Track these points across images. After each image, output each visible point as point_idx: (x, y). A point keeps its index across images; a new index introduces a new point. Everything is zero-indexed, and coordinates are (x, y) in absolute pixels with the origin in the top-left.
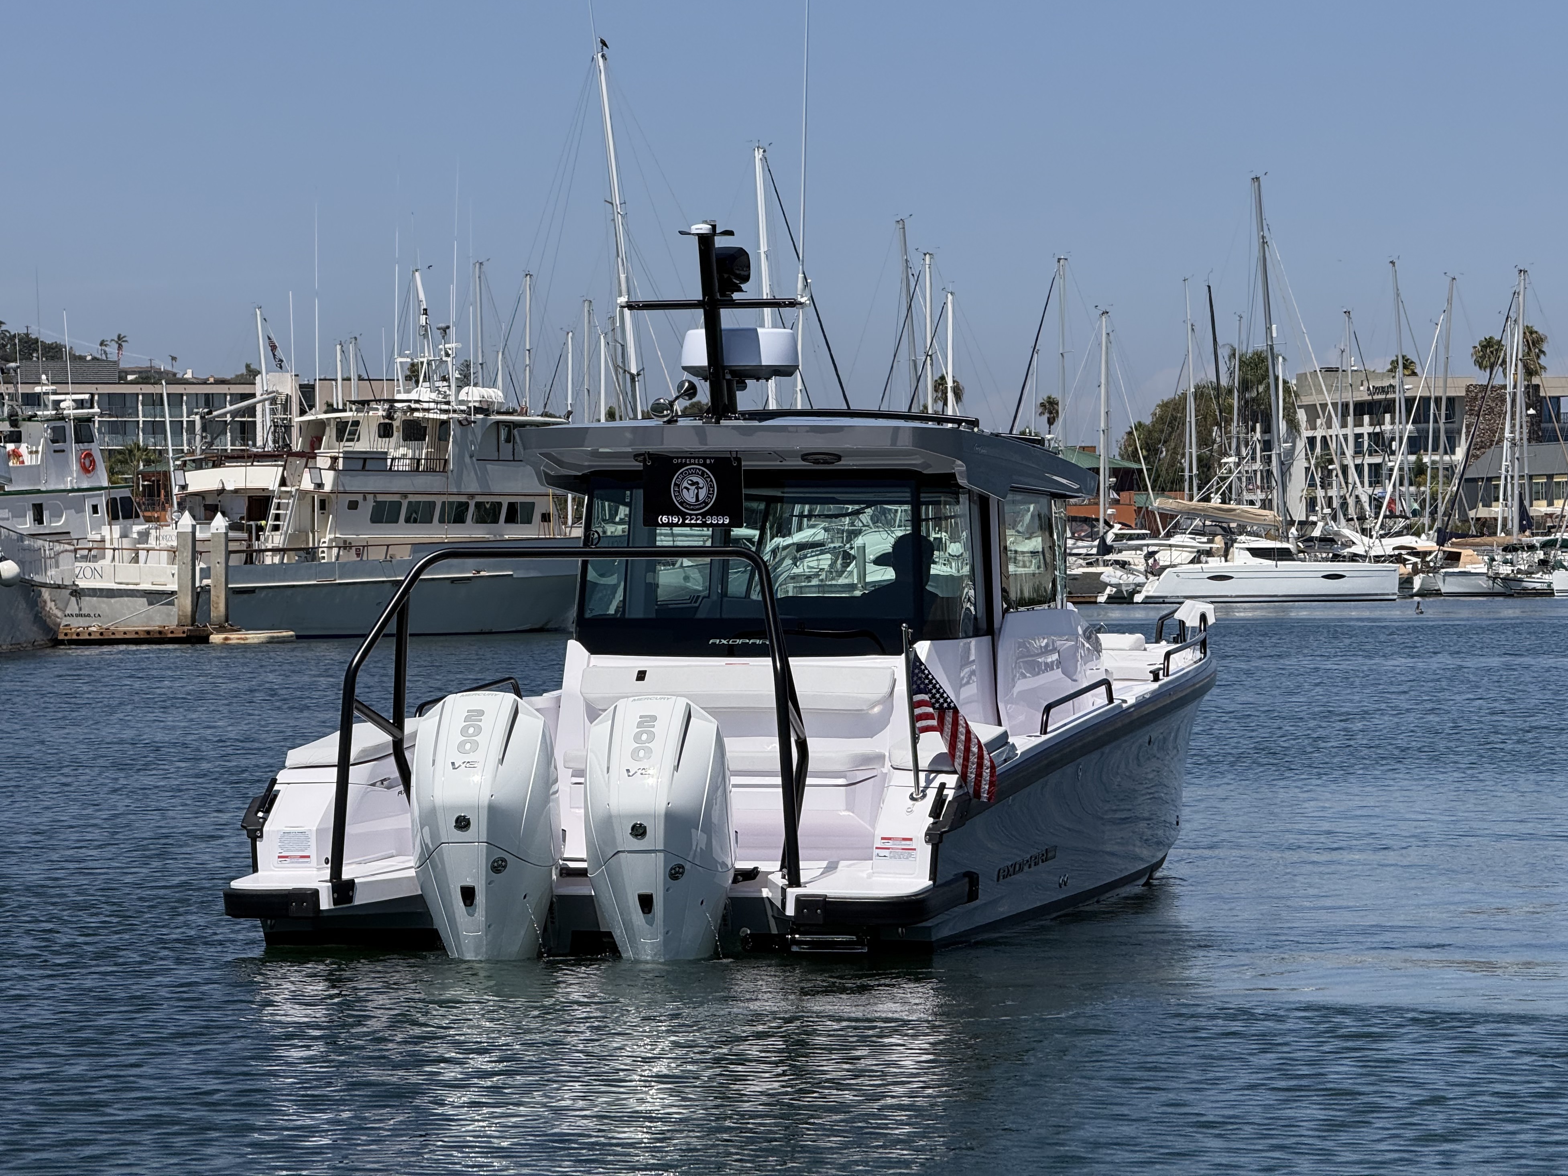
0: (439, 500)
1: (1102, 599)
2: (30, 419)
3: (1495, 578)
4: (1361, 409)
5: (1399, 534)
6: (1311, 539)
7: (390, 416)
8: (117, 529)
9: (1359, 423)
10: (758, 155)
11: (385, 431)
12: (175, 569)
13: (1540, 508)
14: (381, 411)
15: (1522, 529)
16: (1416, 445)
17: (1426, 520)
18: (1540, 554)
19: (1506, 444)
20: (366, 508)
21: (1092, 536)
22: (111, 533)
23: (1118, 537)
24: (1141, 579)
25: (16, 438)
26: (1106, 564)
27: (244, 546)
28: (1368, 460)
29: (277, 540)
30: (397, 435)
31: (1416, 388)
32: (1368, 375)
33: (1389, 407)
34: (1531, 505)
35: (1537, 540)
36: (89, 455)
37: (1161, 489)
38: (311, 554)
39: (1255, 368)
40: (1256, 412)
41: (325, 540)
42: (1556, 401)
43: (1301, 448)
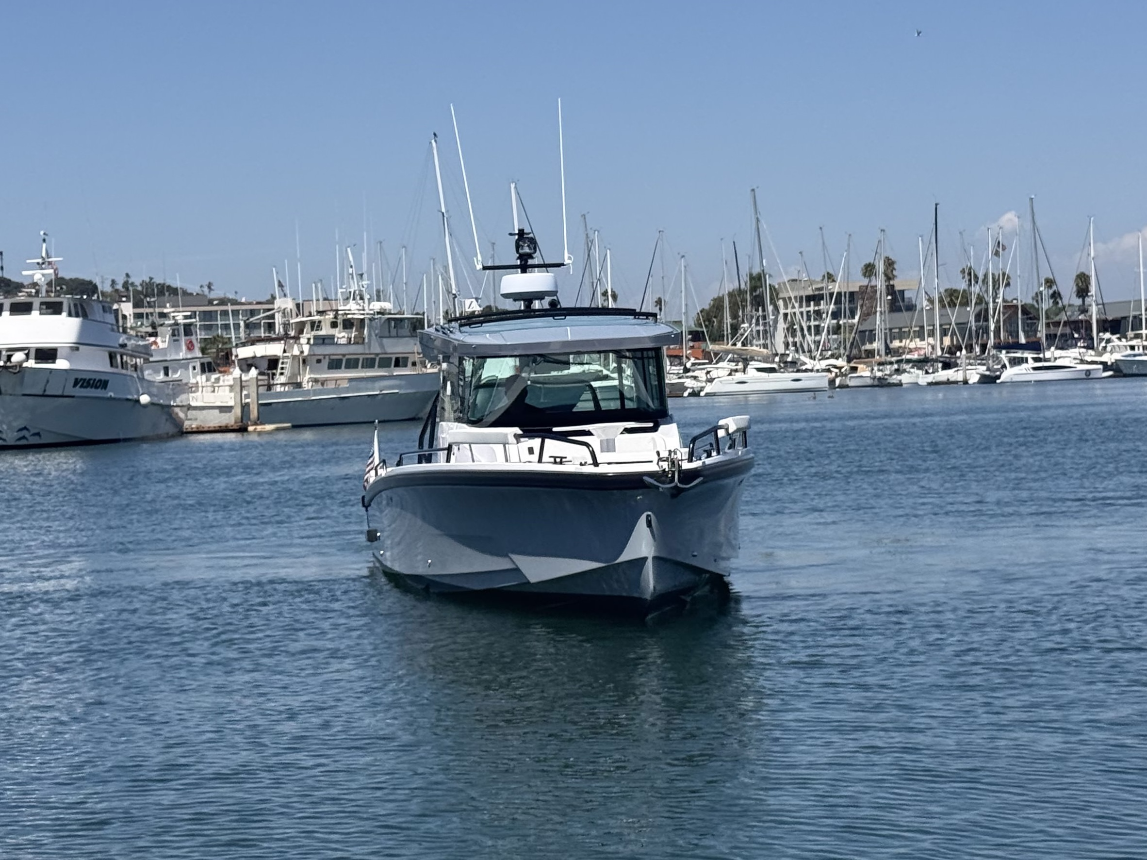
0: (361, 357)
1: (686, 394)
2: (162, 325)
3: (874, 378)
4: (809, 299)
5: (828, 358)
6: (786, 362)
7: (336, 317)
8: (204, 377)
9: (808, 305)
10: (513, 186)
11: (334, 325)
12: (232, 395)
13: (896, 344)
14: (331, 315)
15: (887, 354)
16: (835, 315)
17: (841, 351)
18: (896, 366)
19: (878, 314)
20: (325, 363)
21: (681, 364)
22: (201, 379)
23: (693, 364)
24: (704, 384)
25: (154, 334)
26: (687, 377)
27: (266, 383)
28: (814, 323)
29: (283, 379)
30: (340, 326)
31: (836, 288)
32: (811, 283)
33: (821, 297)
34: (891, 342)
35: (894, 359)
36: (191, 342)
37: (714, 340)
38: (299, 385)
39: (757, 280)
40: (758, 302)
41: (306, 378)
42: (902, 292)
43: (781, 319)
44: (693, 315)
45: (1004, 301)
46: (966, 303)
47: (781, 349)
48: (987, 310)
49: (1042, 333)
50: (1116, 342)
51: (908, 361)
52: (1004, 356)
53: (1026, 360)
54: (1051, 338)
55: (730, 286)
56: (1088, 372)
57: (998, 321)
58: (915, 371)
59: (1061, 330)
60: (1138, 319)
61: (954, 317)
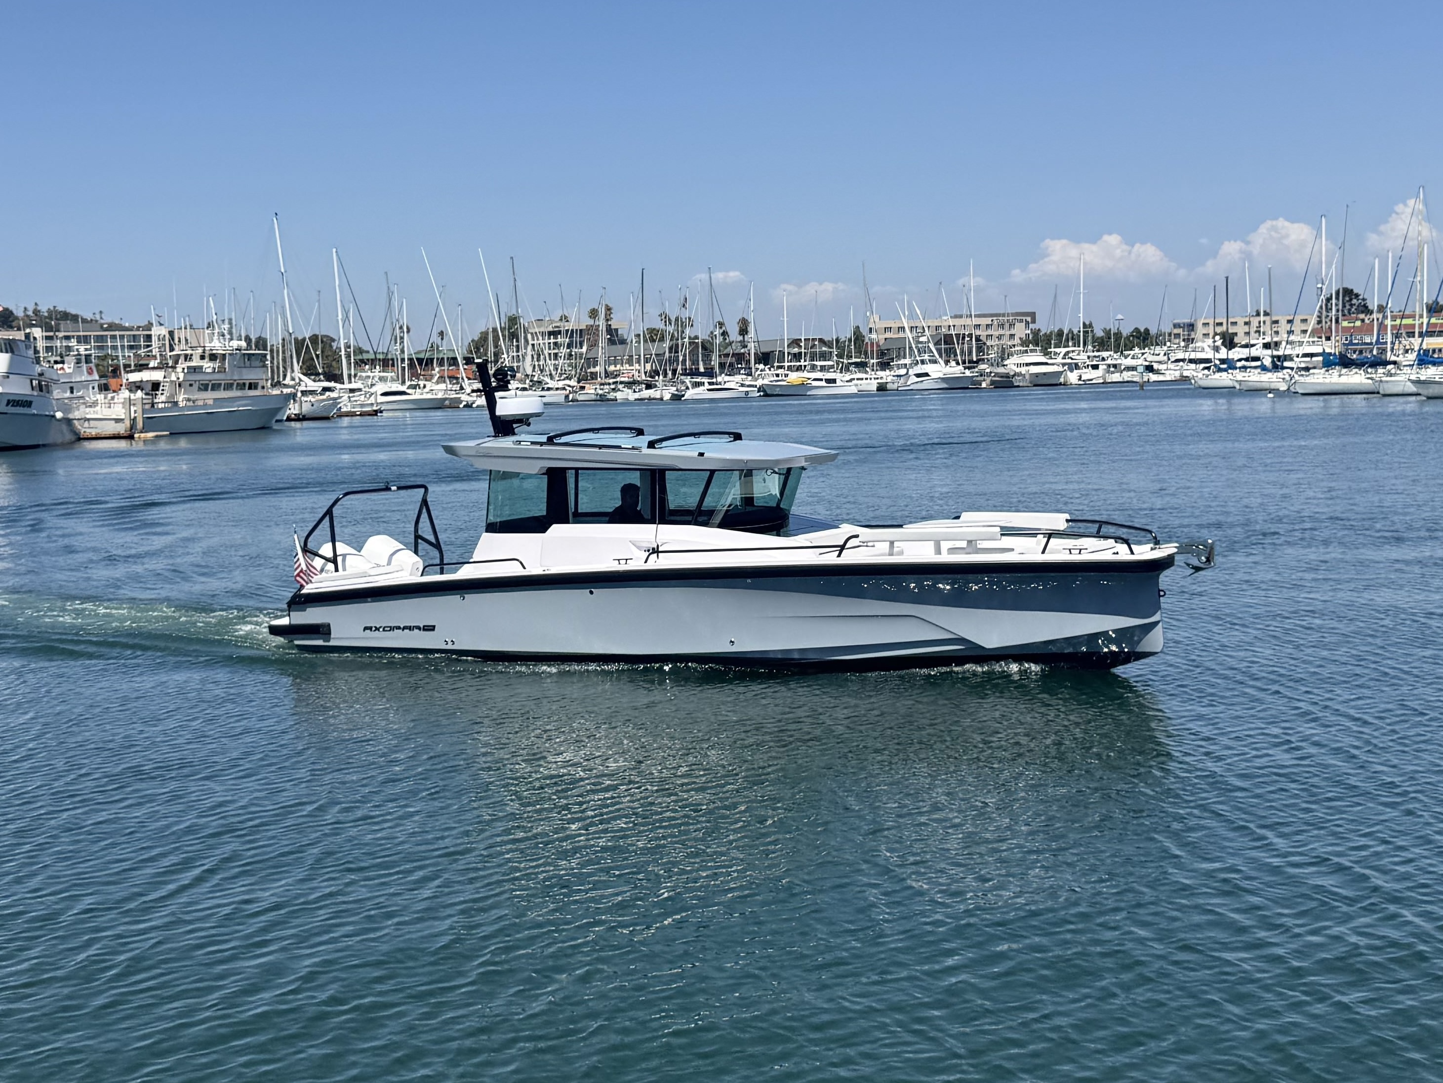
0: (223, 382)
2: (68, 355)
3: (597, 395)
4: (550, 333)
5: (564, 380)
7: (204, 352)
8: (102, 396)
9: (549, 338)
10: (334, 250)
11: (202, 358)
12: (124, 410)
13: (612, 368)
14: (200, 350)
15: (606, 376)
16: (569, 346)
17: (573, 373)
18: (613, 386)
19: (600, 346)
20: (196, 386)
21: (457, 383)
22: (100, 397)
25: (63, 362)
27: (150, 401)
28: (553, 351)
29: (163, 398)
30: (207, 359)
31: (570, 326)
32: (551, 321)
33: (560, 332)
34: (609, 367)
35: (611, 381)
36: (90, 368)
38: (176, 403)
39: (513, 320)
40: (514, 336)
41: (181, 398)
42: (616, 330)
43: (530, 347)
45: (689, 338)
46: (662, 339)
47: (529, 372)
48: (677, 345)
49: (715, 362)
50: (767, 371)
51: (621, 383)
52: (688, 380)
53: (703, 384)
54: (722, 366)
55: (493, 323)
56: (747, 393)
57: (685, 356)
58: (625, 389)
59: (729, 360)
60: (782, 353)
61: (654, 349)
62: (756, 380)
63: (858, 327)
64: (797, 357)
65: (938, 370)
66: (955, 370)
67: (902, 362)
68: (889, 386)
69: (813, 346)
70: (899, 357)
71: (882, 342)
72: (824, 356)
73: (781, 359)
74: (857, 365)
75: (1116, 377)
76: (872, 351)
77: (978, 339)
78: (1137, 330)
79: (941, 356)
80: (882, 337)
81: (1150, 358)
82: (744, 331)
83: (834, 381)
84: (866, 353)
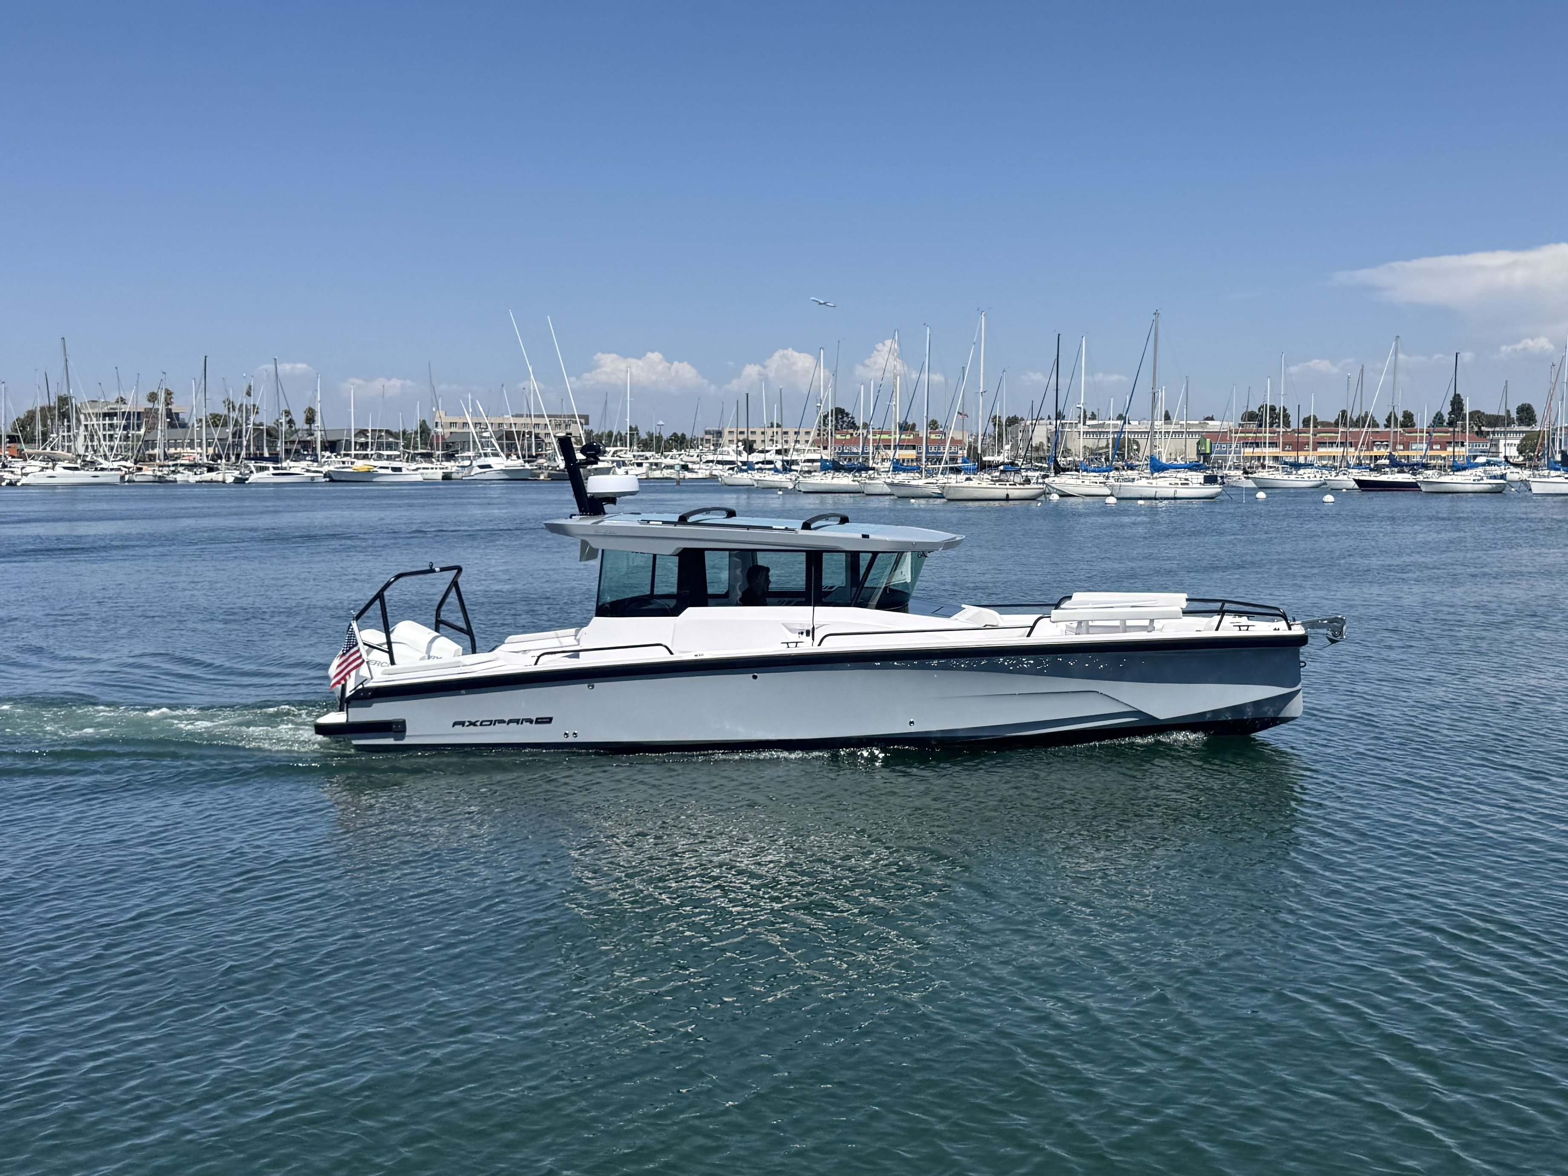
1: (4, 484)
3: (155, 476)
4: (105, 415)
5: (119, 460)
6: (86, 463)
9: (104, 420)
13: (172, 451)
15: (165, 459)
16: (126, 428)
17: (130, 454)
18: (172, 469)
19: (159, 429)
23: (10, 462)
24: (19, 477)
26: (5, 471)
28: (108, 433)
31: (126, 408)
32: (107, 403)
33: (115, 414)
34: (169, 450)
35: (171, 463)
37: (27, 443)
39: (64, 401)
40: (64, 416)
42: (177, 414)
43: (82, 428)
44: (10, 422)
45: (254, 424)
46: (225, 425)
47: (81, 451)
48: (241, 431)
49: (280, 448)
50: (334, 458)
51: (182, 465)
52: (252, 464)
53: (267, 468)
54: (288, 452)
55: (41, 402)
56: (313, 478)
57: (249, 441)
58: (186, 472)
59: (295, 447)
60: (348, 442)
61: (216, 434)
62: (322, 466)
63: (424, 421)
64: (364, 446)
65: (500, 463)
66: (515, 463)
67: (466, 454)
68: (454, 476)
69: (380, 437)
70: (463, 450)
71: (447, 436)
72: (389, 446)
73: (348, 447)
74: (423, 455)
75: (657, 474)
76: (438, 444)
77: (537, 436)
78: (675, 434)
79: (502, 450)
80: (447, 431)
81: (686, 459)
82: (310, 420)
83: (399, 469)
84: (432, 445)
